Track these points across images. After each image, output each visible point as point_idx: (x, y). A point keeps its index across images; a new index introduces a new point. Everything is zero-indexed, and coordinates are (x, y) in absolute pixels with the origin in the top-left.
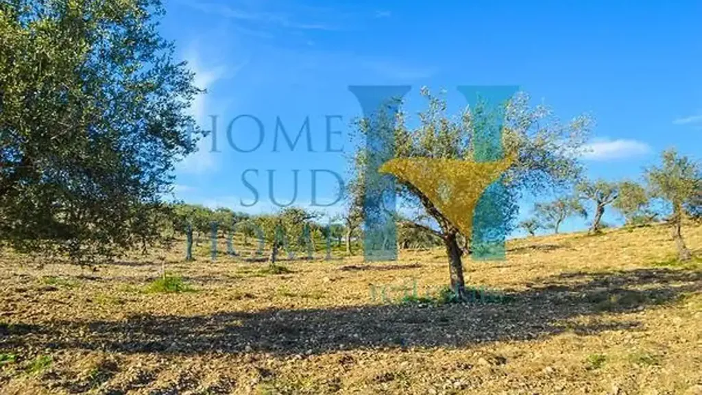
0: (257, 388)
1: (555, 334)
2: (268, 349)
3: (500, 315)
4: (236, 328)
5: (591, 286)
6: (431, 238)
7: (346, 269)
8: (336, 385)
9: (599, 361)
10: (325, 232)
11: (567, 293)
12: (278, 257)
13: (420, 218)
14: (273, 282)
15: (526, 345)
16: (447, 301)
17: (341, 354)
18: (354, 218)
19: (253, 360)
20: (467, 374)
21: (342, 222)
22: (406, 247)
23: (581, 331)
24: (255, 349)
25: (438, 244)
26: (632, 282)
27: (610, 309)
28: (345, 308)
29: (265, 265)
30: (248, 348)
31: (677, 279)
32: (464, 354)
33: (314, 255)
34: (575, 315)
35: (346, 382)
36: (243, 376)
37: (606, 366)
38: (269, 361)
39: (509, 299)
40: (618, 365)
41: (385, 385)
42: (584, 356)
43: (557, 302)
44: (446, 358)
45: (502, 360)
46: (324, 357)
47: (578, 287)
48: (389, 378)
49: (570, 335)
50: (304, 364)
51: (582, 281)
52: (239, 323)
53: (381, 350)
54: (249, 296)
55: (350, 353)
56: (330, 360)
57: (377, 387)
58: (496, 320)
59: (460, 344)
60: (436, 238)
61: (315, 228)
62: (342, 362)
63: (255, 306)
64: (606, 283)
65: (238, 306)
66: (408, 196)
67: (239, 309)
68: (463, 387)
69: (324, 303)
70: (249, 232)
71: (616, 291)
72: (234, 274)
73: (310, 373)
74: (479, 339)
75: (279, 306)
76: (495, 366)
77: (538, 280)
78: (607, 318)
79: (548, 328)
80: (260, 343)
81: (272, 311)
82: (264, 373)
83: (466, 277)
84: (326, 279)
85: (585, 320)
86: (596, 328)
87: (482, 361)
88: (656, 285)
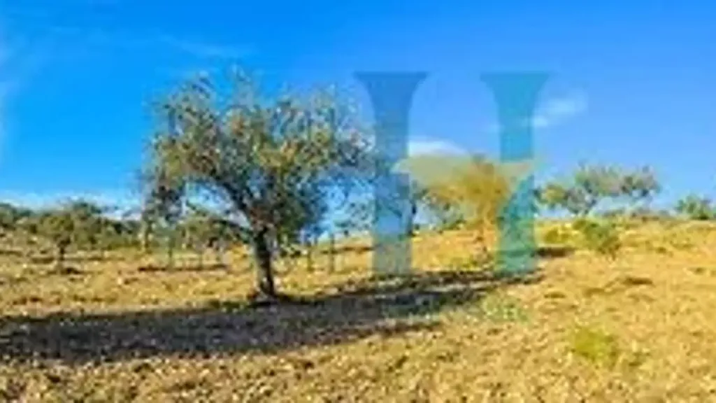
0: (48, 395)
1: (362, 337)
2: (57, 356)
3: (310, 320)
4: (23, 333)
5: (401, 287)
6: (238, 236)
7: (142, 269)
8: (132, 393)
9: (401, 362)
10: (118, 227)
11: (377, 297)
12: (66, 256)
13: (228, 212)
14: (62, 285)
15: (334, 350)
16: (255, 305)
17: (136, 362)
18: (152, 212)
19: (42, 367)
20: (272, 380)
21: (137, 217)
22: (210, 245)
23: (387, 332)
24: (44, 355)
25: (246, 242)
26: (436, 283)
27: (415, 311)
28: (140, 314)
29: (51, 266)
30: (36, 354)
31: (477, 280)
32: (269, 360)
33: (107, 254)
34: (382, 317)
35: (143, 390)
36: (32, 383)
37: (406, 366)
38: (59, 368)
39: (319, 302)
40: (417, 365)
41: (184, 394)
42: (389, 357)
43: (367, 306)
44: (251, 365)
45: (309, 365)
46: (119, 365)
47: (389, 290)
48: (189, 386)
49: (376, 338)
50: (96, 372)
51: (392, 283)
52: (24, 327)
53: (181, 357)
54: (35, 300)
55: (147, 361)
56: (125, 368)
57: (176, 395)
58: (305, 324)
59: (266, 350)
60: (244, 236)
61: (107, 223)
62: (137, 370)
63: (42, 310)
64: (413, 285)
65: (23, 311)
66: (214, 188)
67: (25, 313)
68: (268, 393)
69: (117, 308)
70: (34, 230)
71: (422, 293)
72: (18, 276)
73: (103, 381)
74: (285, 344)
75: (67, 310)
76: (301, 371)
77: (350, 283)
78: (411, 320)
79: (356, 331)
80: (49, 351)
81: (61, 316)
82: (55, 380)
83: (277, 281)
84: (120, 281)
85: (392, 323)
86: (400, 330)
87: (289, 367)
88: (459, 286)
